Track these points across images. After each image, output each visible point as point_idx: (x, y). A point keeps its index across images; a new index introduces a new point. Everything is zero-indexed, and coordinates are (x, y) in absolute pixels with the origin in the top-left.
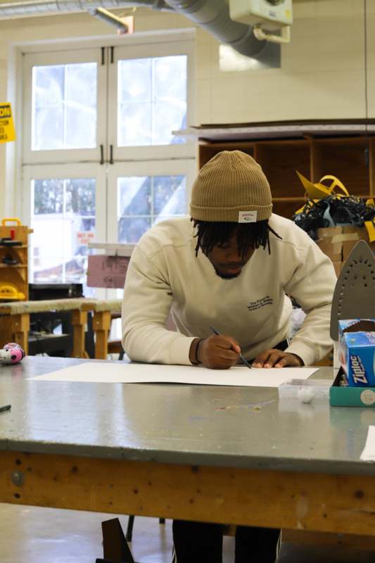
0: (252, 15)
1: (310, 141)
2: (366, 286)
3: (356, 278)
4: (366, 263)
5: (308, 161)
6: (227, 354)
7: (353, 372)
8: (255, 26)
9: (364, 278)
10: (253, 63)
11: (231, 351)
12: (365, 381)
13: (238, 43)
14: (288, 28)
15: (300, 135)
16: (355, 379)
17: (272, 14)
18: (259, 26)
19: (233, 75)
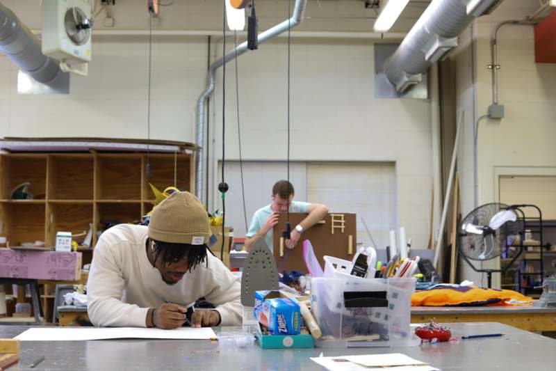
0: (61, 52)
1: (94, 155)
2: (264, 267)
3: (257, 262)
4: (264, 252)
5: (92, 170)
6: (175, 315)
7: (279, 325)
8: (61, 61)
9: (263, 262)
10: (46, 88)
11: (178, 313)
12: (286, 331)
13: (36, 72)
14: (86, 64)
15: (87, 149)
16: (280, 330)
17: (76, 52)
18: (64, 61)
19: (27, 97)
